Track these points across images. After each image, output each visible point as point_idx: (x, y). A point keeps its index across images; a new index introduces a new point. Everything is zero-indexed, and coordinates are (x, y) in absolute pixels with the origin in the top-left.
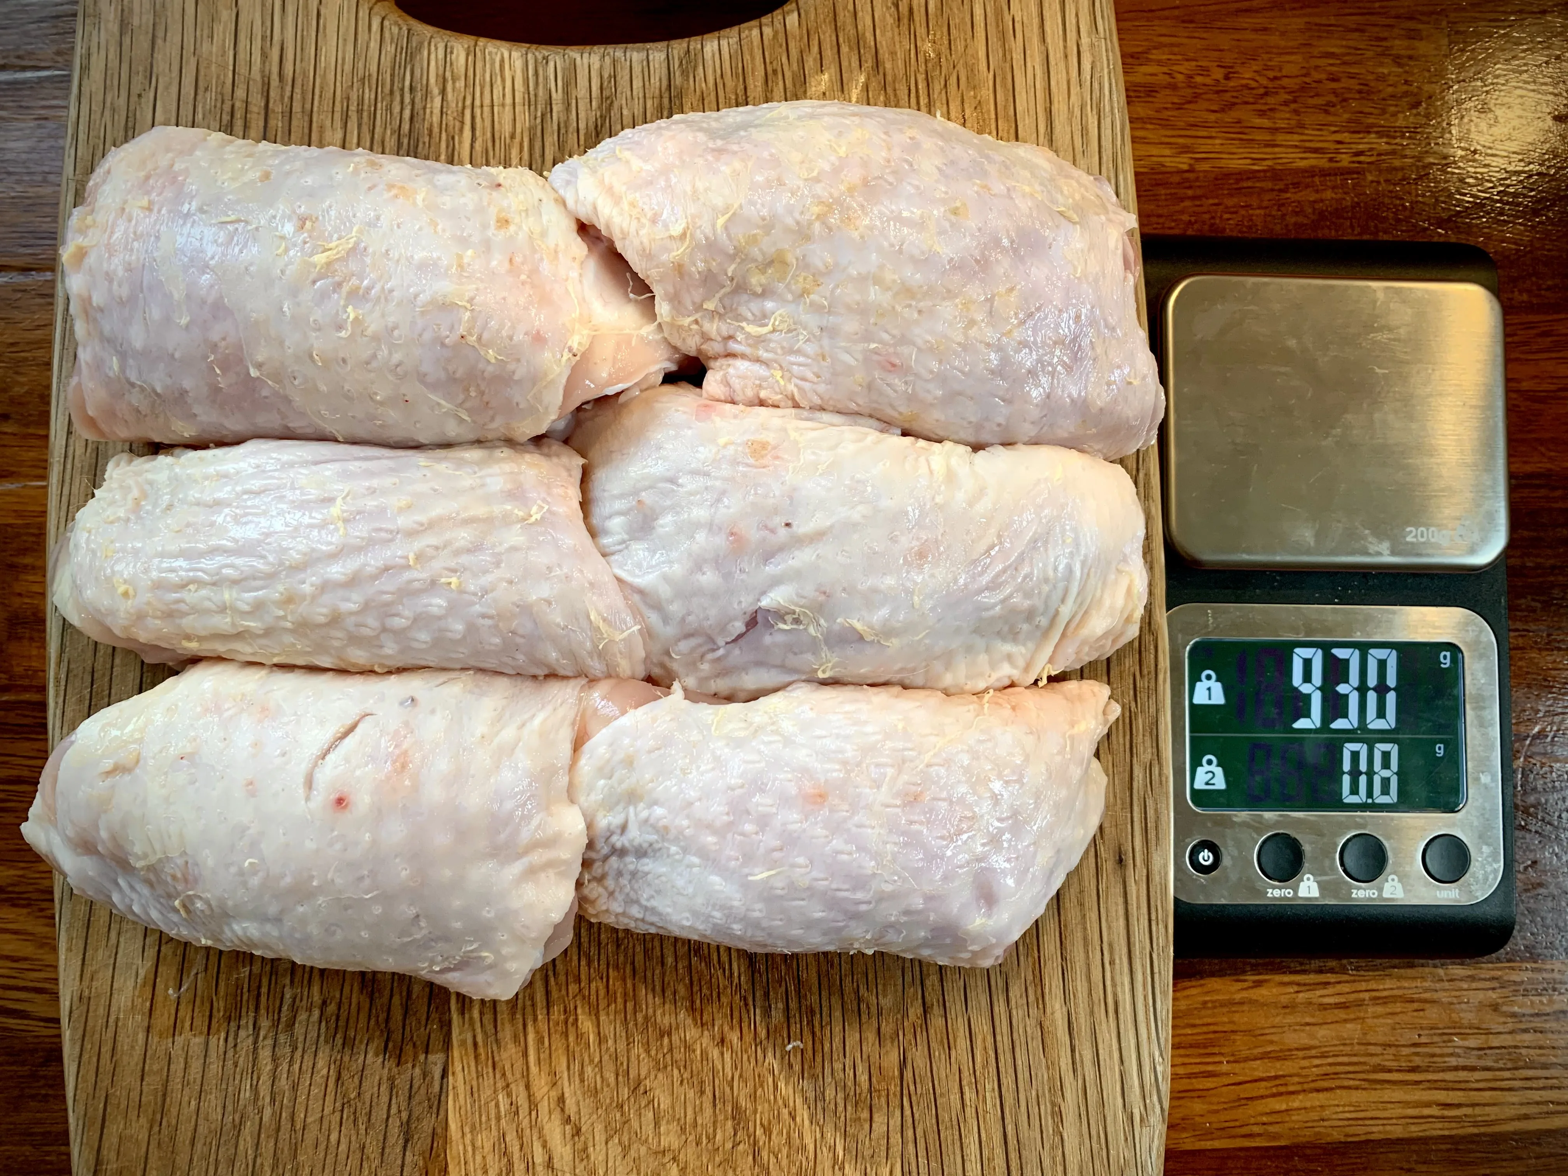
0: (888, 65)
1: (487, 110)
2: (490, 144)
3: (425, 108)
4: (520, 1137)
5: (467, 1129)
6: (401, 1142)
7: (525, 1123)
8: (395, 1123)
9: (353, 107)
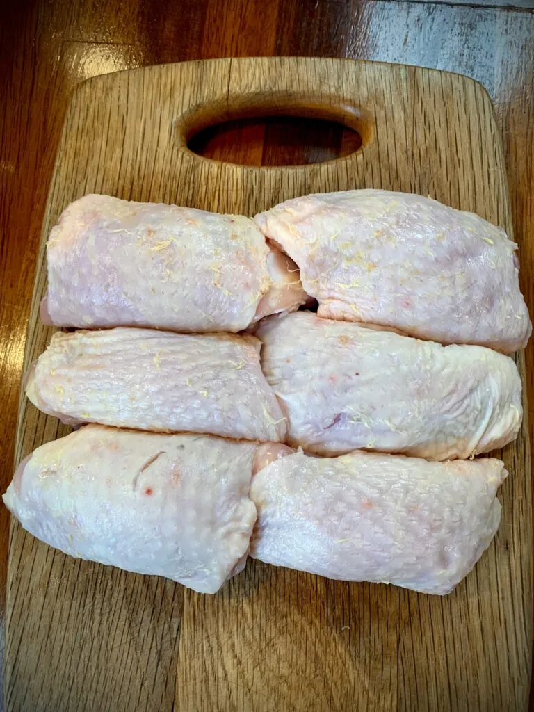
0: (402, 178)
1: (225, 192)
2: (226, 206)
3: (198, 191)
4: (212, 663)
5: (187, 657)
6: (156, 661)
7: (215, 656)
8: (154, 651)
9: (168, 189)
